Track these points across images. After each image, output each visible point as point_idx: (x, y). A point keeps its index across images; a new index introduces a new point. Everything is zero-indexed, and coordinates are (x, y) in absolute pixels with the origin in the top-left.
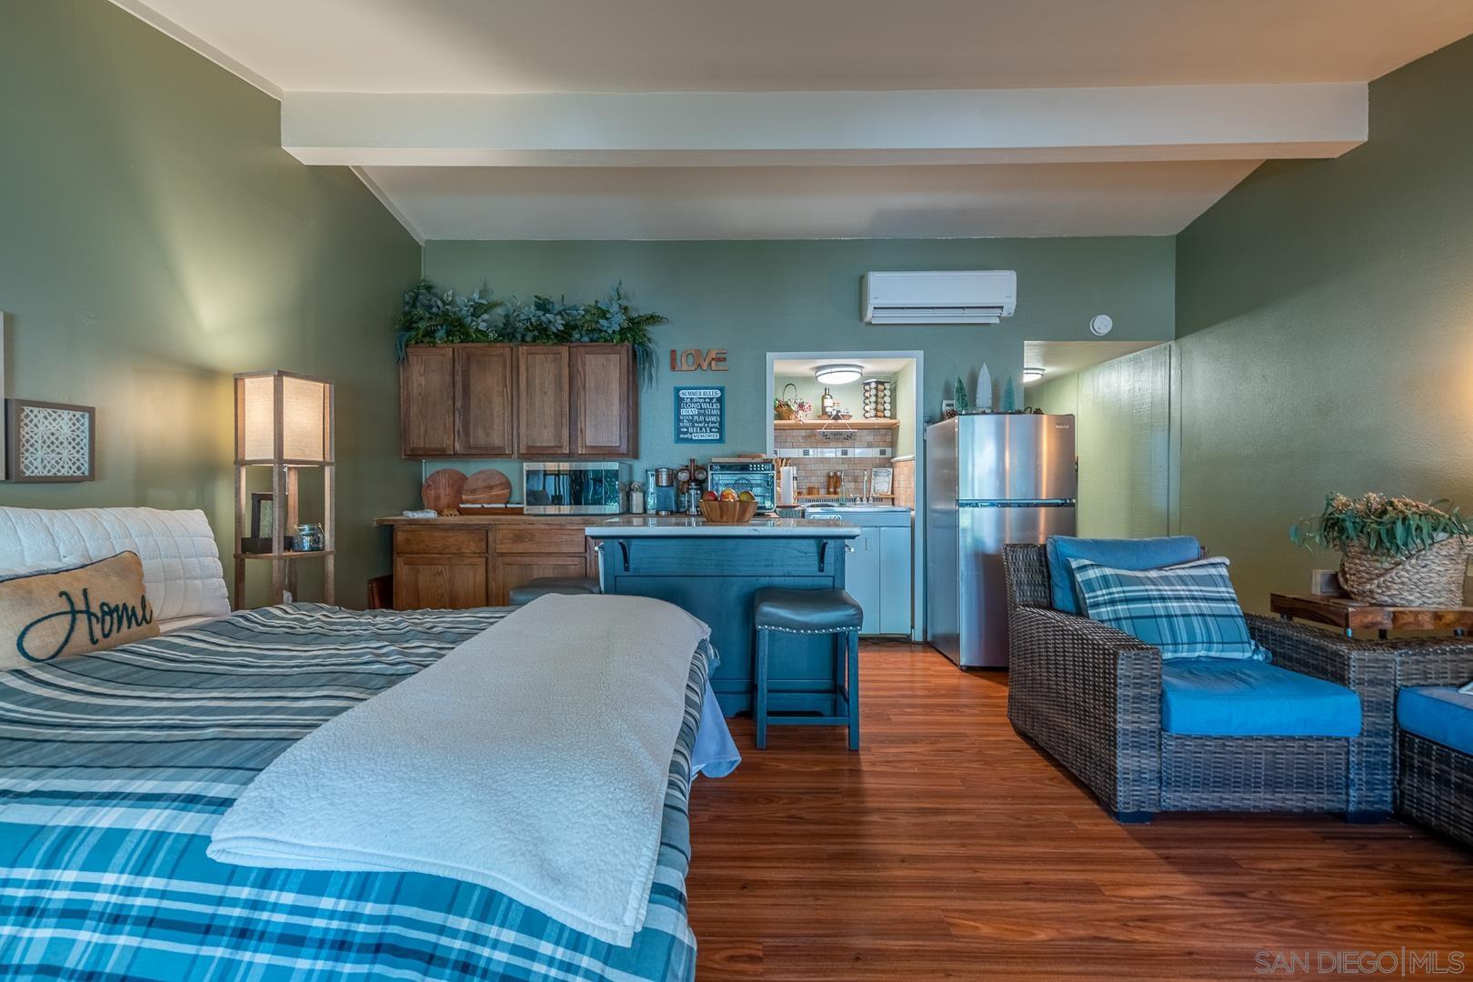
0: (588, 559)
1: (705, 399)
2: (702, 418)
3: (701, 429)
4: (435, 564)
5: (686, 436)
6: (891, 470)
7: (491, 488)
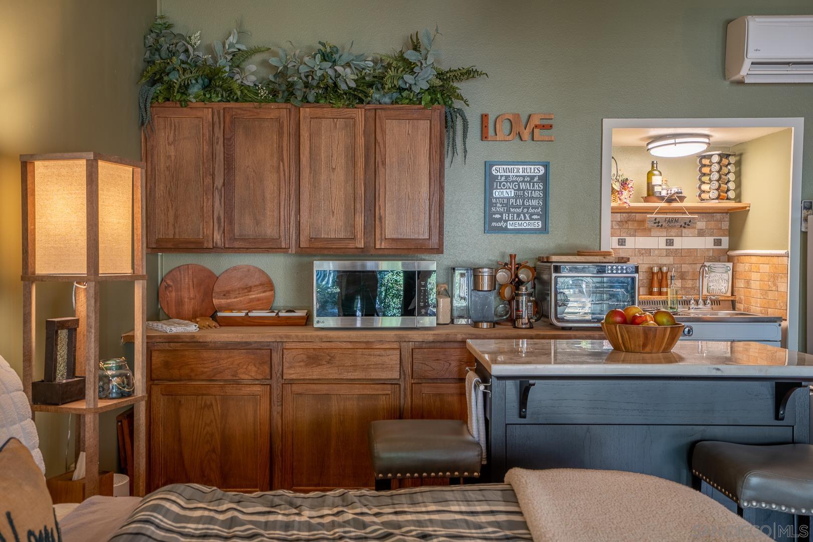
0: (402, 387)
1: (524, 177)
2: (519, 202)
3: (519, 215)
4: (203, 395)
5: (499, 224)
6: (730, 265)
7: (249, 289)
